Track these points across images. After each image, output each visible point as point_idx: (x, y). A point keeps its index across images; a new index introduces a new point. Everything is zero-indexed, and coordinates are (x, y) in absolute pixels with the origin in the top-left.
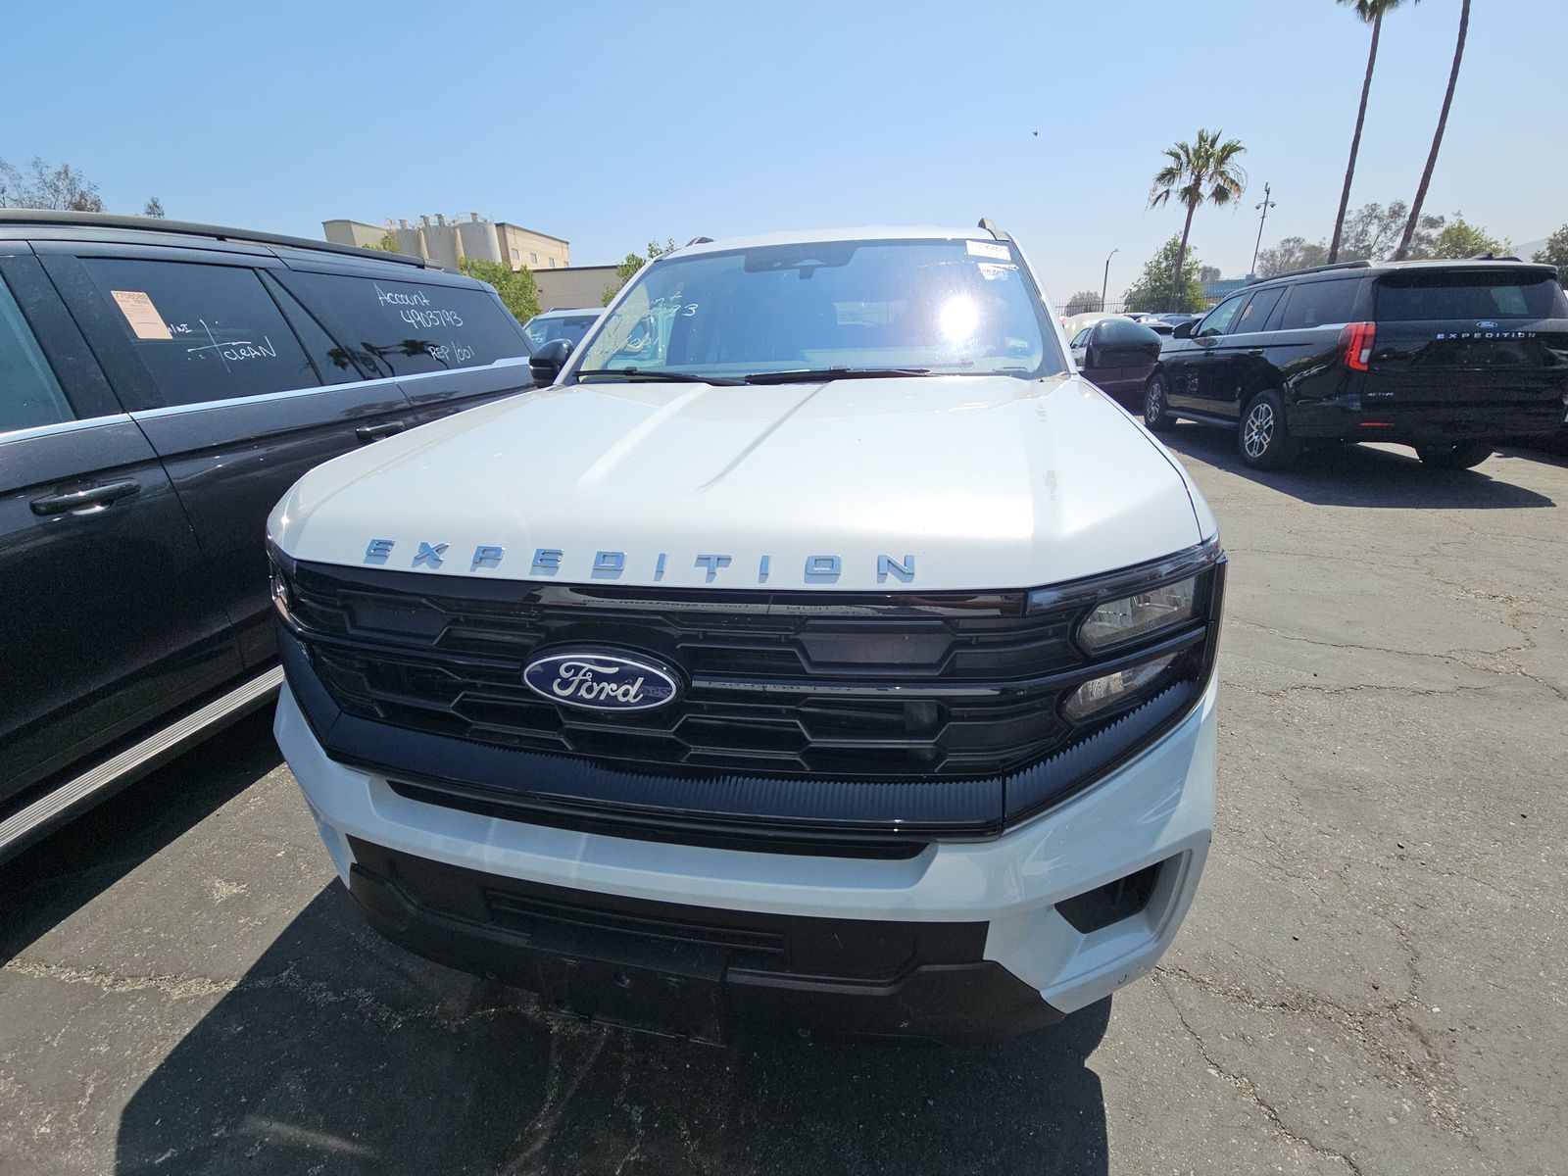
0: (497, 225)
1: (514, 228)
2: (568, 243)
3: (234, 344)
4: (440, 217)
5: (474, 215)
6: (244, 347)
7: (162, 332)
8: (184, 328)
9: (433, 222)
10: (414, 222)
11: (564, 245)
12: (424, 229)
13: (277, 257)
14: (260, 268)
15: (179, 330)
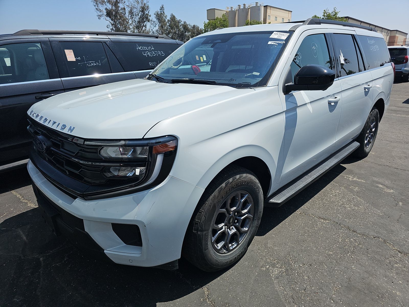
0: (264, 6)
1: (271, 7)
2: (291, 12)
3: (90, 62)
4: (244, 5)
5: (257, 3)
6: (93, 63)
7: (74, 59)
8: (79, 58)
9: (242, 7)
10: (235, 8)
11: (290, 12)
12: (238, 10)
13: (109, 38)
14: (103, 42)
15: (78, 59)
